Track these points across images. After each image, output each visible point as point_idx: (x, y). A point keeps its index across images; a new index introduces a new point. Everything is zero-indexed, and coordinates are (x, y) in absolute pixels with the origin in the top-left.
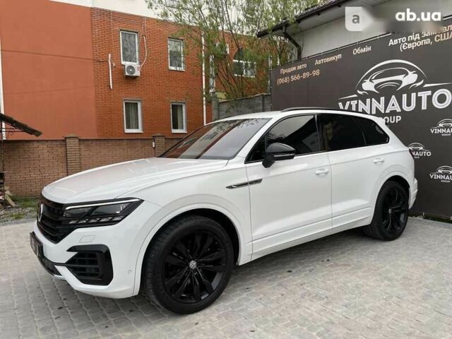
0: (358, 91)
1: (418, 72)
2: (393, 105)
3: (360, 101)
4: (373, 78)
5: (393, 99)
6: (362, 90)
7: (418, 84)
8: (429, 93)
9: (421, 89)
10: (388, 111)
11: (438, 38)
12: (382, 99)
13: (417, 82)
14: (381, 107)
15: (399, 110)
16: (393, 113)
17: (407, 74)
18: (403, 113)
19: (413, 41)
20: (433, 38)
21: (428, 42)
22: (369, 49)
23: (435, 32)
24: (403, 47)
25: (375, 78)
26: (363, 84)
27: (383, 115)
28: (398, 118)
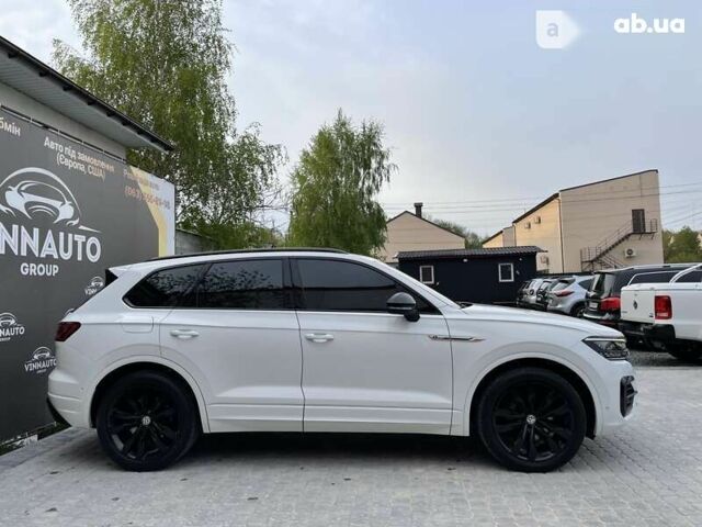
1: (73, 205)
2: (50, 246)
3: (1, 225)
4: (23, 188)
5: (50, 237)
6: (6, 205)
7: (75, 222)
8: (84, 238)
9: (76, 231)
10: (43, 255)
11: (91, 170)
12: (36, 232)
13: (73, 218)
14: (35, 245)
15: (56, 256)
16: (49, 260)
17: (64, 203)
18: (60, 261)
19: (69, 157)
20: (86, 167)
21: (82, 168)
22: (17, 131)
23: (88, 159)
24: (60, 158)
25: (27, 191)
26: (7, 193)
27: (38, 261)
28: (55, 269)
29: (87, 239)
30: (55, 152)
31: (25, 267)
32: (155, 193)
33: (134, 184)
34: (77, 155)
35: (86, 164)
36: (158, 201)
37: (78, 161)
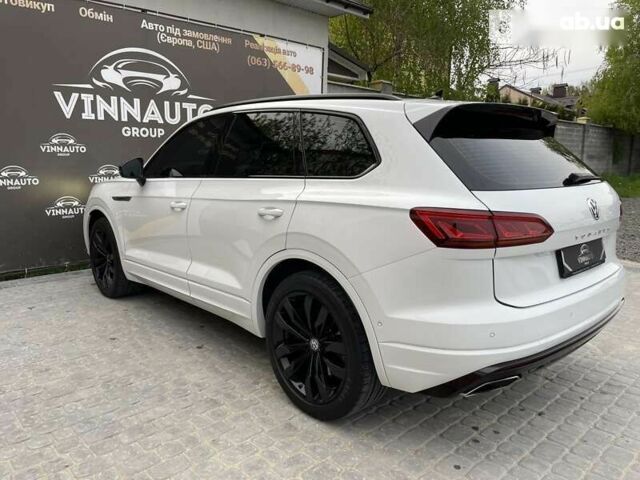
0: (94, 80)
1: (180, 77)
2: (153, 113)
3: (98, 97)
4: (120, 66)
5: (152, 105)
6: (103, 81)
7: (182, 93)
8: (194, 106)
9: (184, 99)
10: (146, 120)
11: (200, 44)
12: (137, 101)
13: (181, 89)
14: (136, 113)
15: (161, 121)
16: (153, 124)
17: (168, 76)
18: (166, 125)
19: (172, 35)
20: (195, 43)
21: (189, 43)
22: (110, 19)
23: (197, 35)
24: (161, 38)
25: (123, 68)
26: (103, 72)
27: (140, 125)
28: (161, 132)
29: (198, 107)
30: (154, 32)
31: (126, 131)
32: (290, 60)
33: (261, 54)
34: (182, 32)
35: (194, 40)
36: (296, 68)
37: (183, 37)
